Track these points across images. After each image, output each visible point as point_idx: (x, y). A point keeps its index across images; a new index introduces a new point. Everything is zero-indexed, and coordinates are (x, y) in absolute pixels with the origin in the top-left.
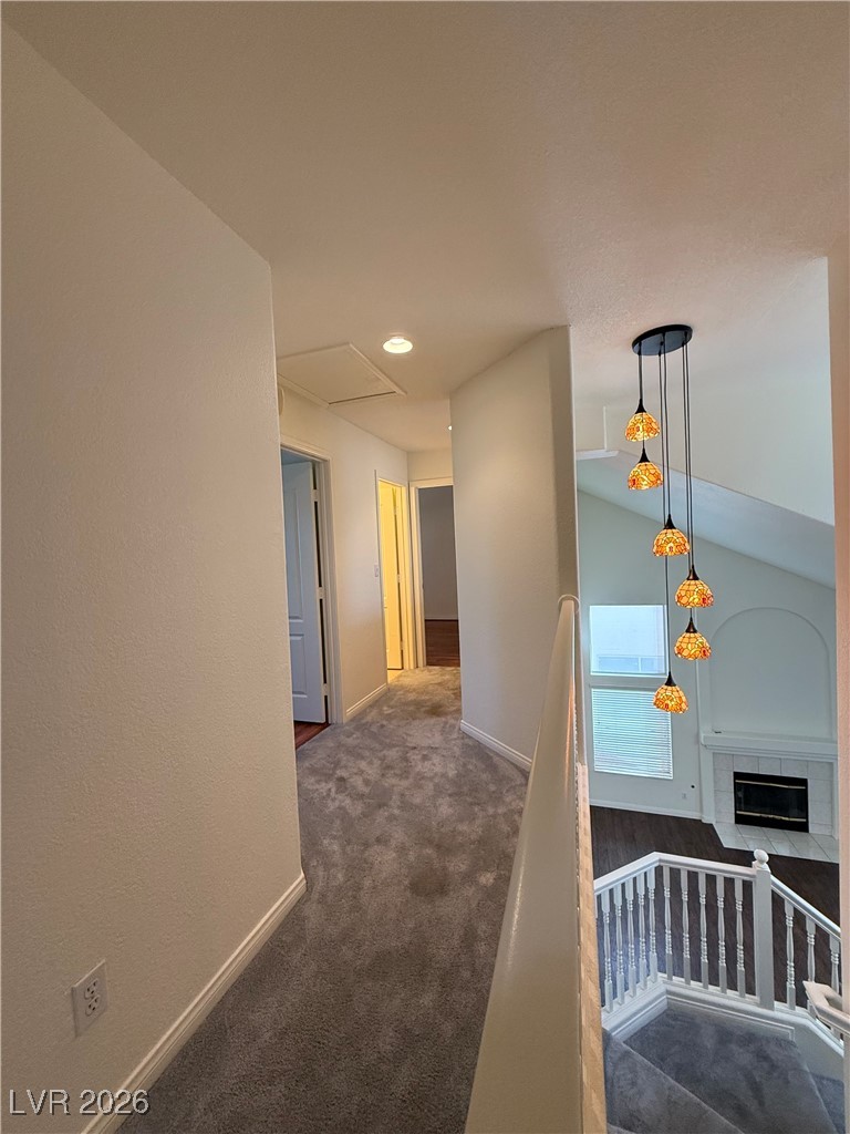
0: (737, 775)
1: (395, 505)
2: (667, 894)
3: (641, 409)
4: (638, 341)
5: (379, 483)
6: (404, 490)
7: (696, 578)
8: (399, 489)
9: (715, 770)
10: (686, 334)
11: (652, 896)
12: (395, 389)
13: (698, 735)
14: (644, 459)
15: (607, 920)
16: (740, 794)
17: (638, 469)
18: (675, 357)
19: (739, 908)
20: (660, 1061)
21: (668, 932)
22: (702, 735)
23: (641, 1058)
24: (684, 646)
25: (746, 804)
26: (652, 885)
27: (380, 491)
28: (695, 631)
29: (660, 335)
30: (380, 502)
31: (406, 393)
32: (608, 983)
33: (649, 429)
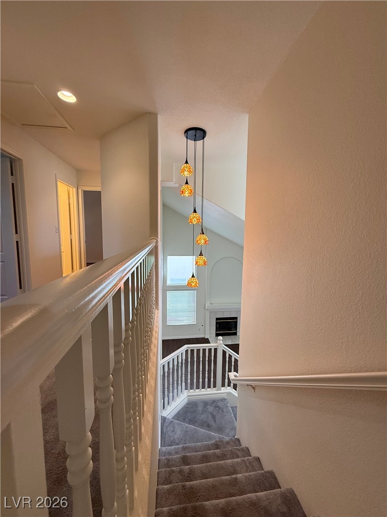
0: (217, 319)
1: (69, 197)
2: (189, 360)
3: (187, 162)
4: (187, 131)
5: (59, 183)
6: (74, 189)
7: (203, 234)
8: (71, 189)
9: (210, 318)
10: (204, 133)
11: (184, 362)
12: (67, 126)
13: (205, 306)
14: (187, 183)
15: (166, 374)
16: (218, 326)
17: (185, 186)
18: (199, 143)
19: (213, 358)
20: (184, 420)
21: (189, 374)
22: (206, 305)
23: (177, 421)
24: (198, 261)
25: (220, 329)
26: (184, 358)
27: (59, 188)
28: (202, 255)
29: (195, 131)
30: (59, 195)
31: (74, 130)
32: (166, 399)
33: (190, 171)
